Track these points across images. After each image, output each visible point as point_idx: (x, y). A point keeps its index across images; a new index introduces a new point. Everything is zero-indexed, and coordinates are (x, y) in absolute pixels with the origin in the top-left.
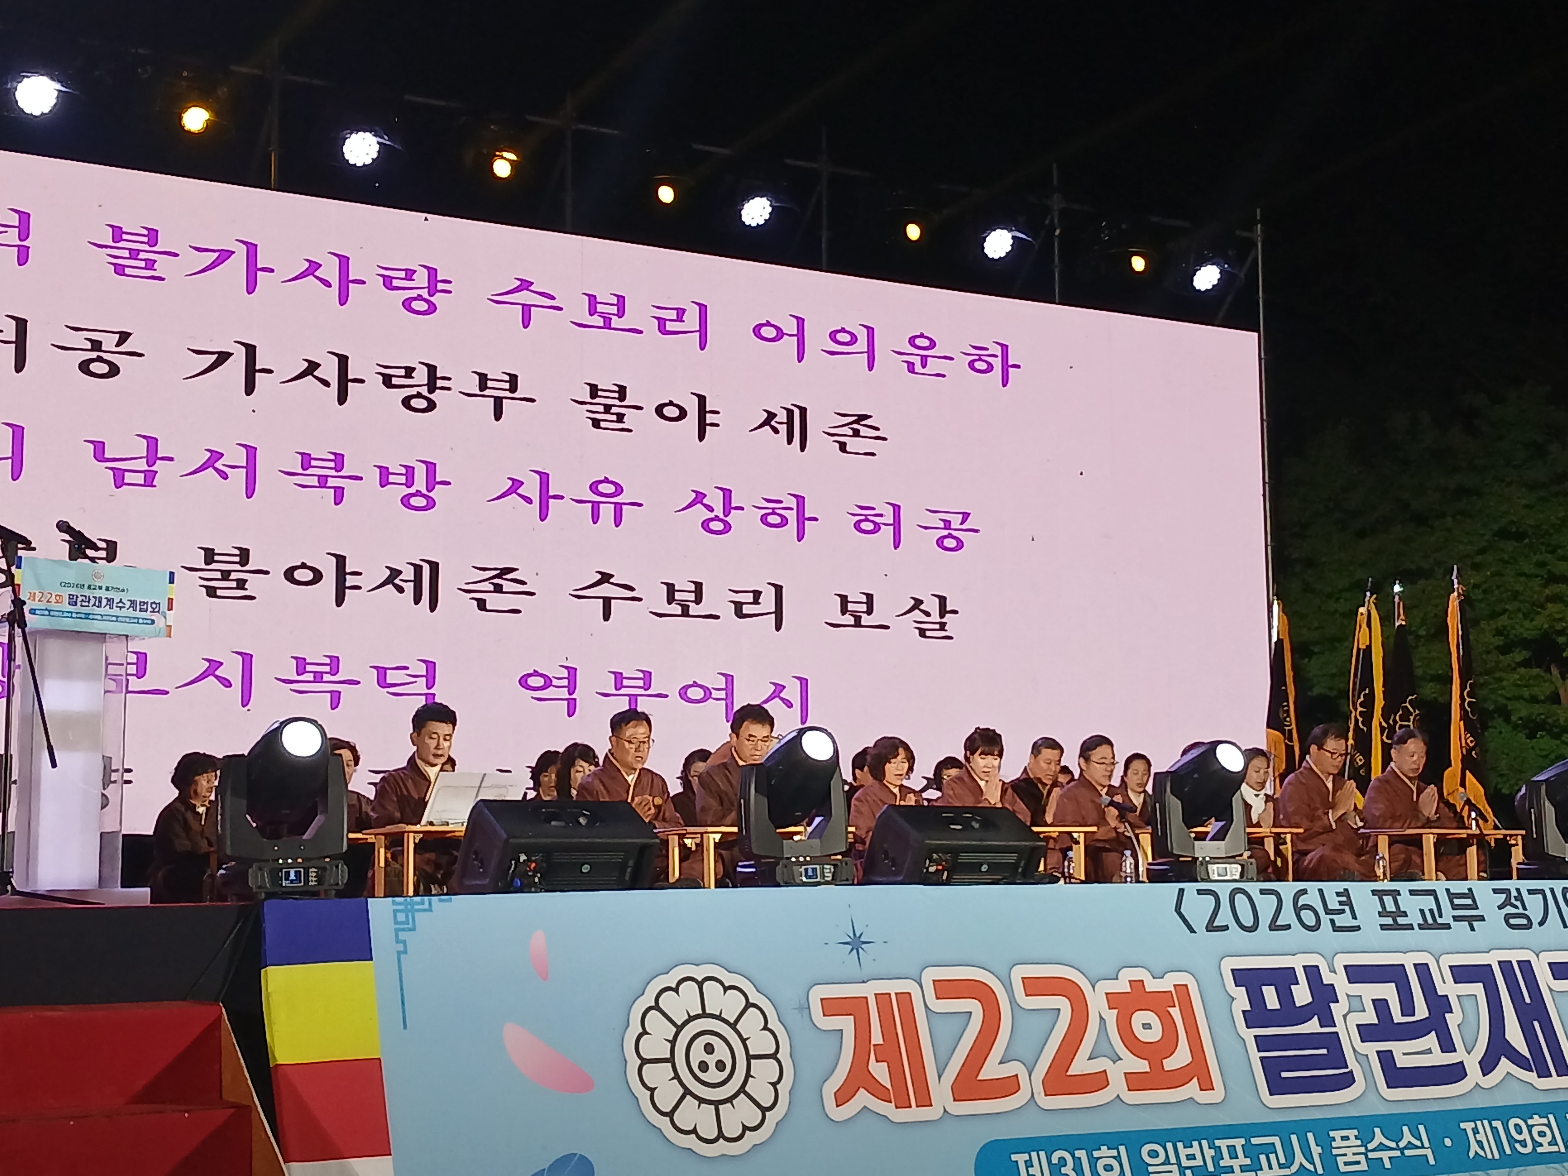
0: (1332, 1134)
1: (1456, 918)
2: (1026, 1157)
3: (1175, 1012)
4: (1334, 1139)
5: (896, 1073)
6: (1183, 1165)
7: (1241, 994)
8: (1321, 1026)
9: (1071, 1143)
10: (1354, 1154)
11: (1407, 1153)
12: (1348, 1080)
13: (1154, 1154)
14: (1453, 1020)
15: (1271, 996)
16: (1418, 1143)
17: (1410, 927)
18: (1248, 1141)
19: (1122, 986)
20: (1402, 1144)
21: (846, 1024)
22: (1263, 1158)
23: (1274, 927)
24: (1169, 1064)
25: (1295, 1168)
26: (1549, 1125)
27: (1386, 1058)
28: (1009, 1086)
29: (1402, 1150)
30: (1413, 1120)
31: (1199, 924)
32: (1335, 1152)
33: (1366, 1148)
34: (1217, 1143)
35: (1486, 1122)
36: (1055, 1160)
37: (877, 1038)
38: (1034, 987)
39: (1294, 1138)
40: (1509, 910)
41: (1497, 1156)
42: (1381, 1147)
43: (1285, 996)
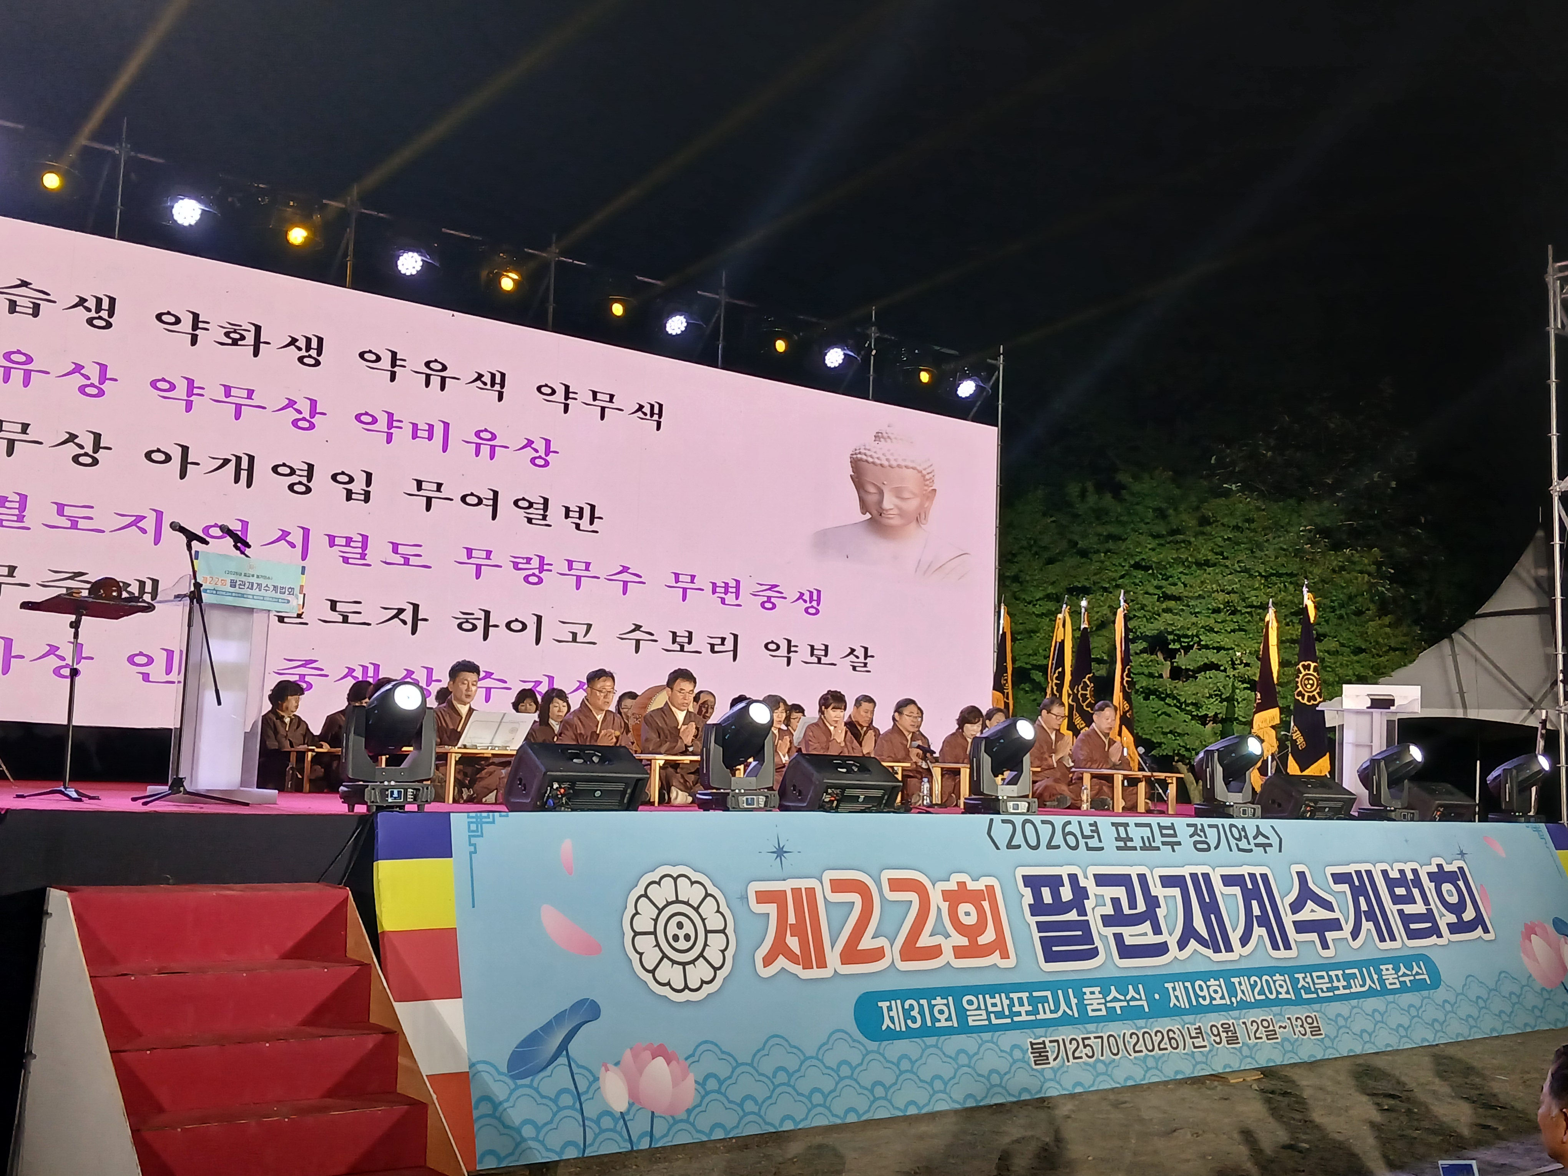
0: (1084, 990)
1: (1164, 843)
2: (888, 1004)
3: (986, 905)
4: (1085, 993)
5: (804, 944)
6: (989, 1010)
7: (1027, 892)
8: (1078, 916)
9: (917, 994)
10: (1098, 1004)
11: (1131, 1003)
12: (1094, 953)
13: (970, 1002)
14: (1161, 913)
15: (1047, 896)
16: (1138, 997)
17: (1135, 849)
18: (1031, 994)
19: (952, 885)
20: (1128, 998)
21: (772, 909)
22: (1040, 1006)
23: (1049, 846)
24: (983, 940)
25: (1060, 1013)
26: (1220, 986)
27: (1119, 938)
28: (877, 954)
29: (1128, 1002)
30: (1135, 981)
31: (1002, 844)
32: (1086, 1002)
33: (1105, 1000)
34: (1011, 995)
35: (1181, 983)
36: (907, 1006)
37: (792, 919)
38: (897, 885)
39: (1060, 992)
40: (1197, 838)
41: (1187, 1007)
42: (1115, 999)
43: (1056, 895)
